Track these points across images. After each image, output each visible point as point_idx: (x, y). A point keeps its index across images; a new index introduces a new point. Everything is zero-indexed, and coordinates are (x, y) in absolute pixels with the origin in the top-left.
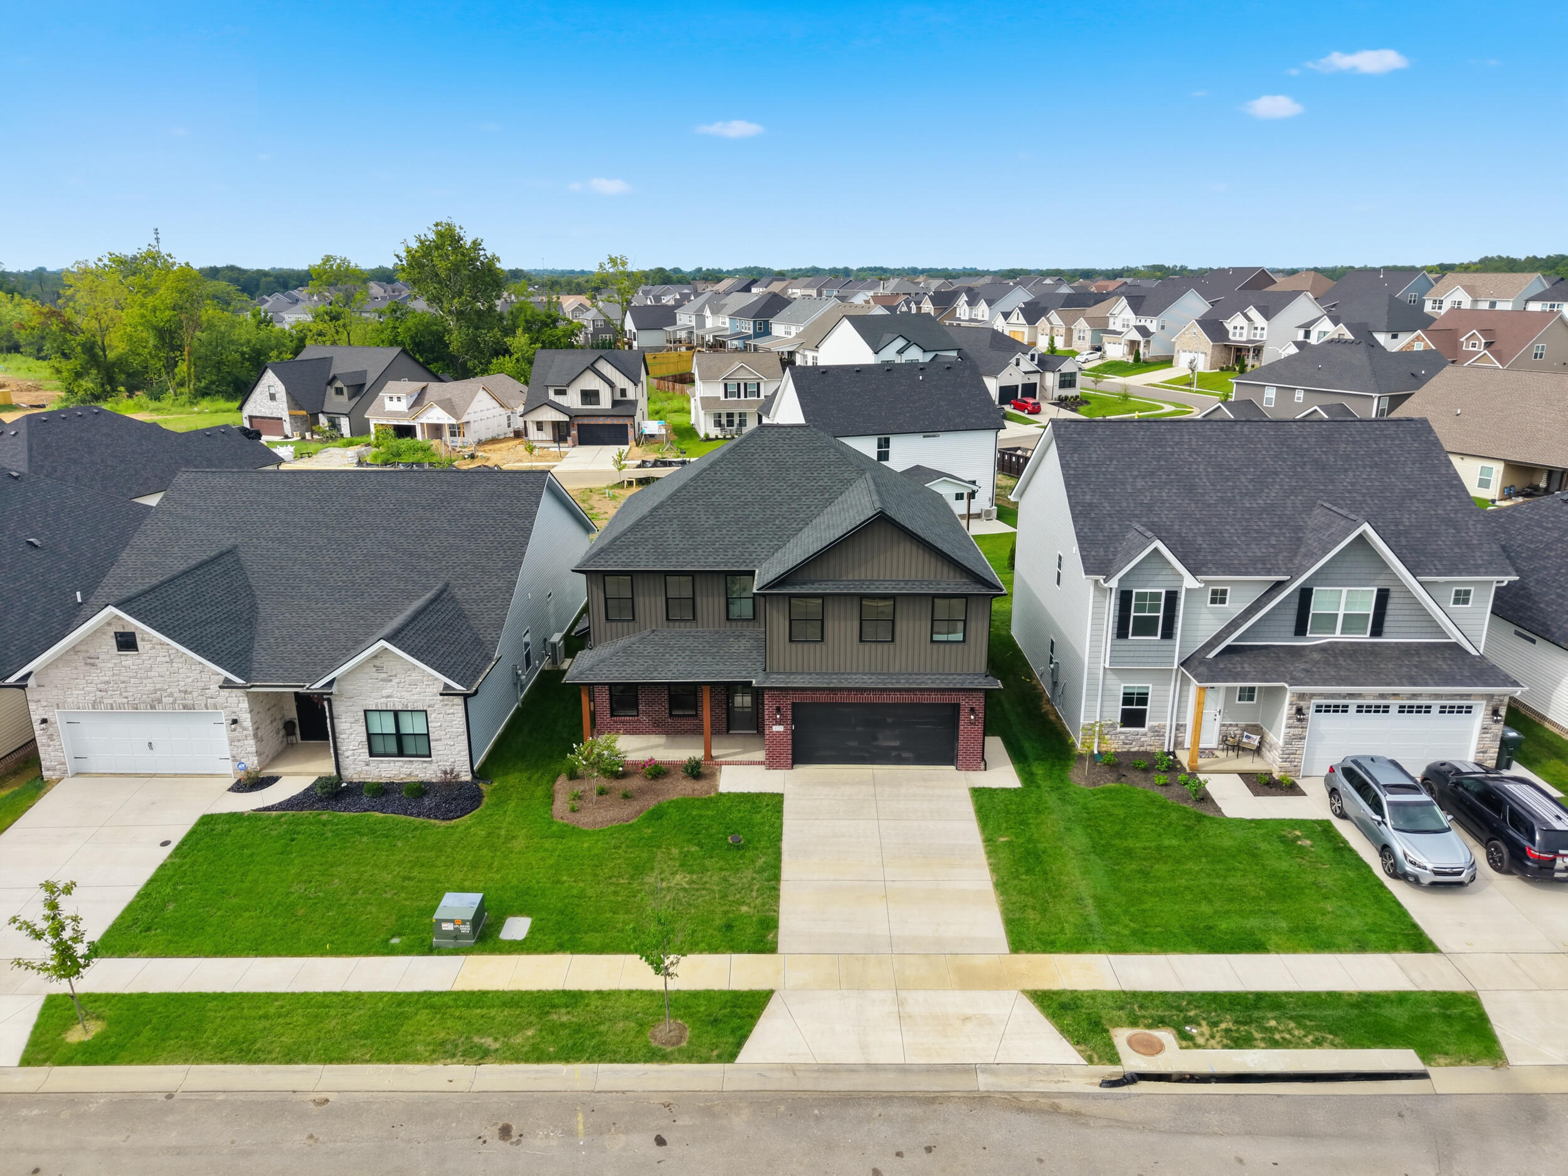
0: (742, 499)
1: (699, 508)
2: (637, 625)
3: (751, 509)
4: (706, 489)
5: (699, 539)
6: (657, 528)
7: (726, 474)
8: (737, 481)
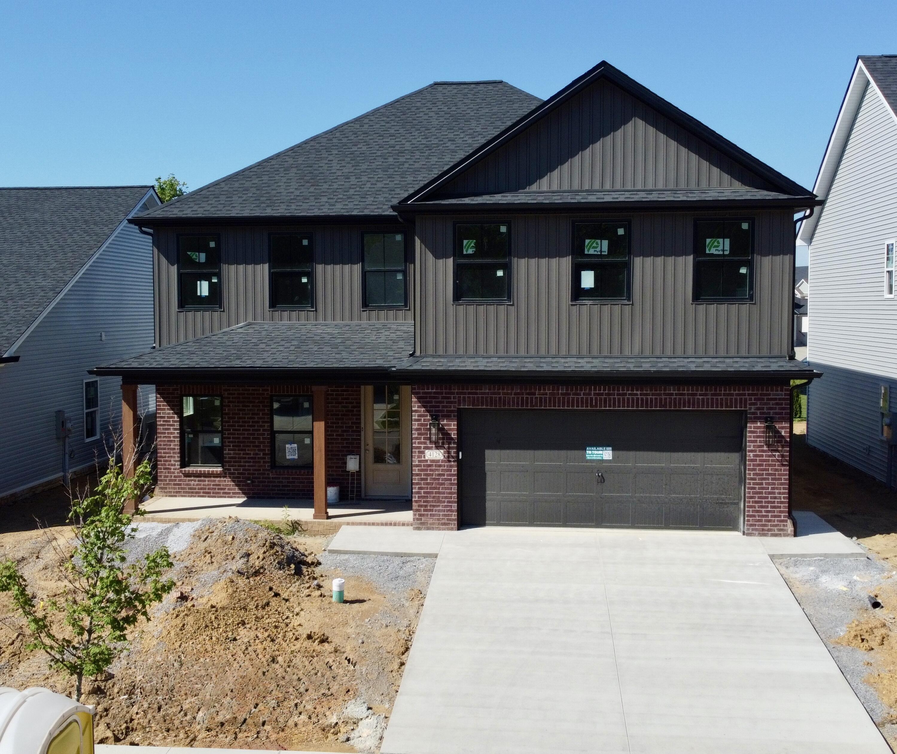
0: (397, 147)
1: (331, 158)
2: (225, 315)
3: (409, 157)
4: (345, 140)
5: (326, 186)
6: (265, 178)
7: (378, 126)
8: (392, 131)
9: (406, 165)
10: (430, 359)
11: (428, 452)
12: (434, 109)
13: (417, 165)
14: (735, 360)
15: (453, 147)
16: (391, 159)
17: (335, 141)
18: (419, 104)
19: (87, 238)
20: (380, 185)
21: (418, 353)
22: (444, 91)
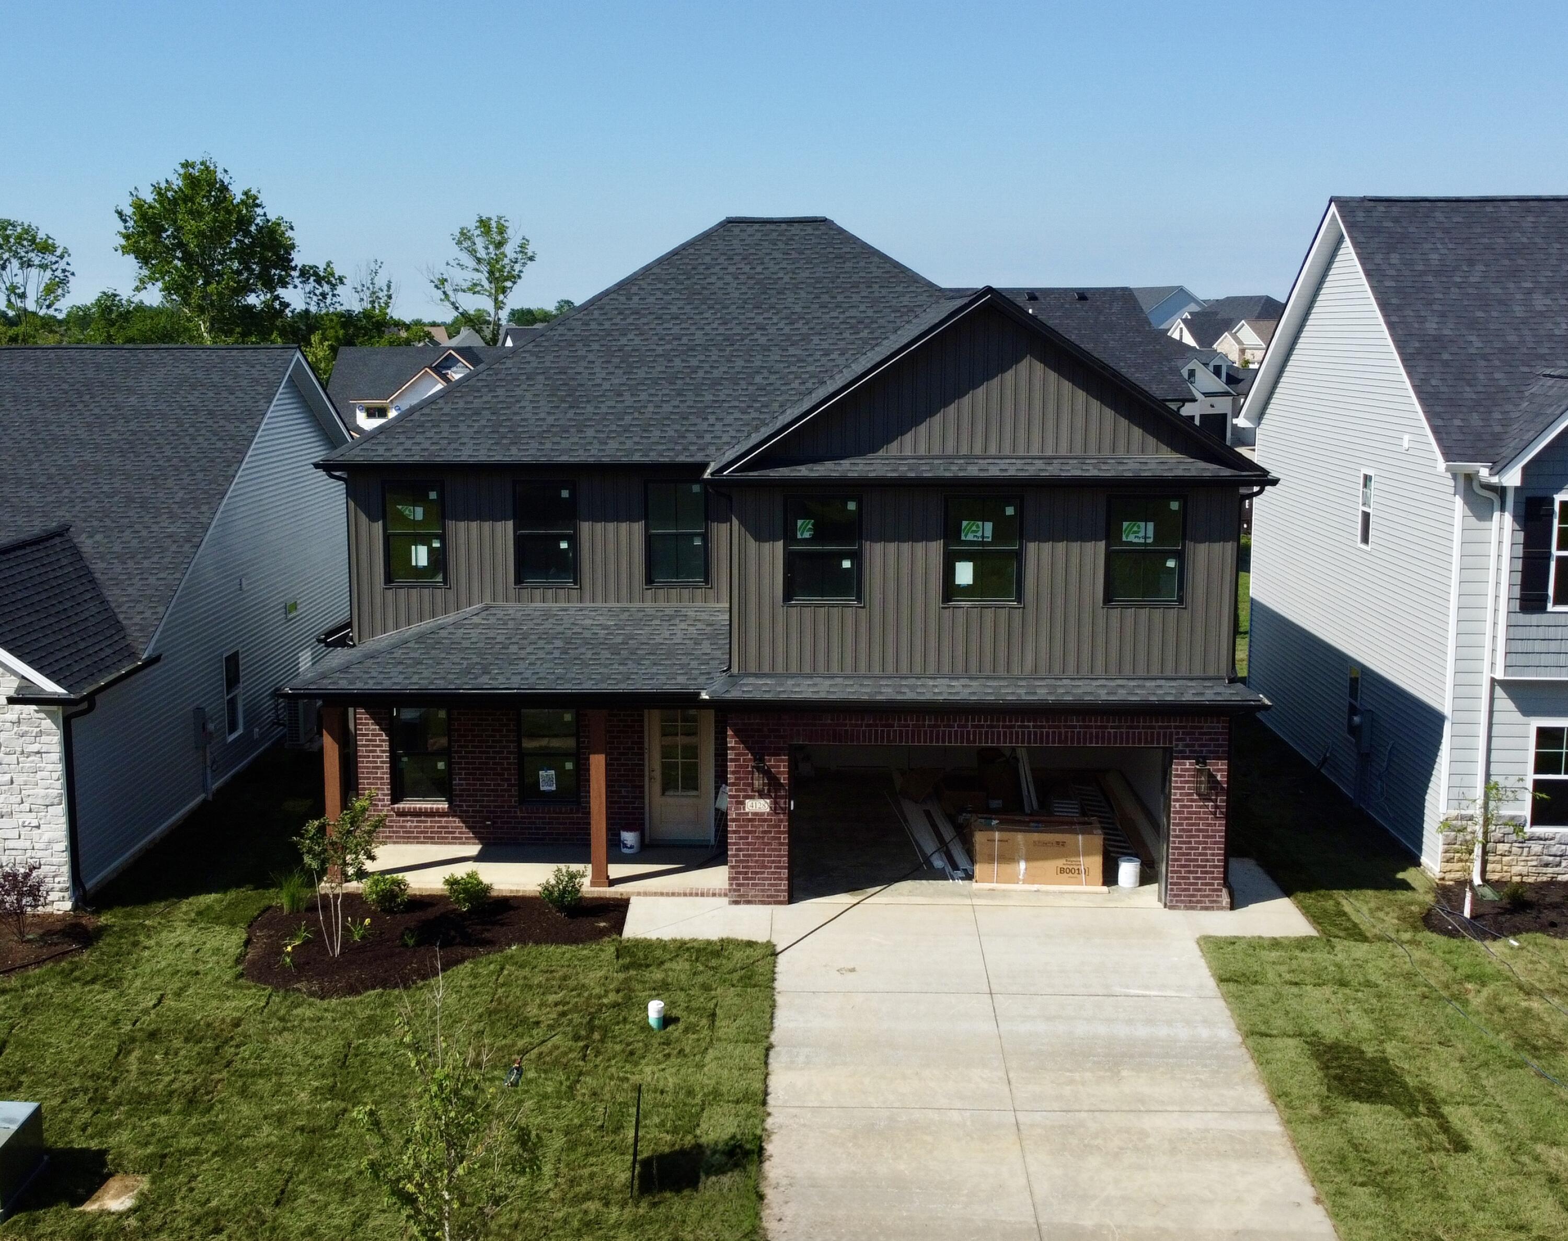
0: (685, 340)
1: (591, 357)
2: (451, 594)
3: (703, 358)
4: (607, 325)
5: (590, 409)
6: (501, 392)
7: (652, 299)
8: (674, 309)
9: (701, 374)
10: (751, 680)
11: (748, 802)
12: (732, 269)
13: (716, 373)
14: (1159, 682)
15: (763, 340)
16: (677, 362)
17: (593, 325)
18: (707, 259)
19: (220, 445)
20: (667, 408)
21: (735, 670)
22: (744, 235)
